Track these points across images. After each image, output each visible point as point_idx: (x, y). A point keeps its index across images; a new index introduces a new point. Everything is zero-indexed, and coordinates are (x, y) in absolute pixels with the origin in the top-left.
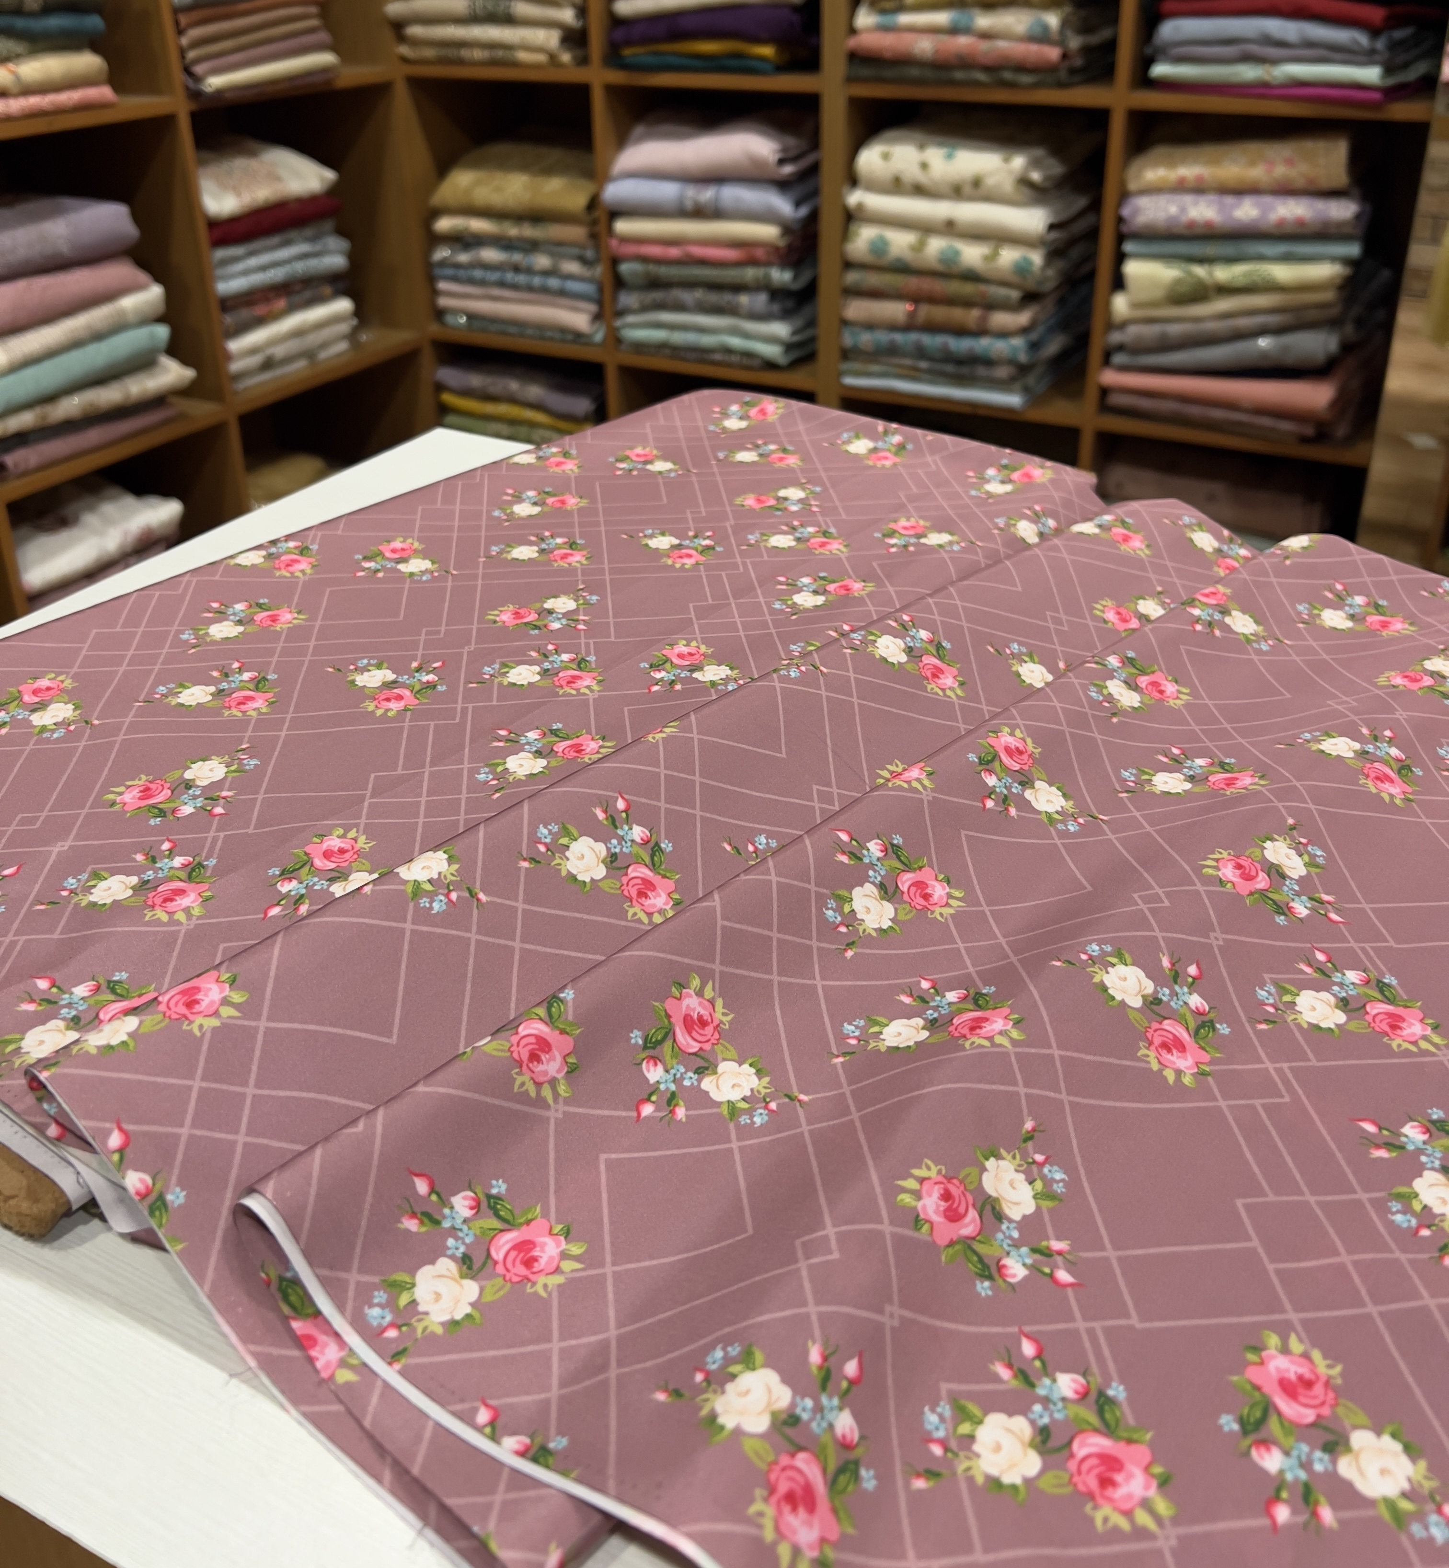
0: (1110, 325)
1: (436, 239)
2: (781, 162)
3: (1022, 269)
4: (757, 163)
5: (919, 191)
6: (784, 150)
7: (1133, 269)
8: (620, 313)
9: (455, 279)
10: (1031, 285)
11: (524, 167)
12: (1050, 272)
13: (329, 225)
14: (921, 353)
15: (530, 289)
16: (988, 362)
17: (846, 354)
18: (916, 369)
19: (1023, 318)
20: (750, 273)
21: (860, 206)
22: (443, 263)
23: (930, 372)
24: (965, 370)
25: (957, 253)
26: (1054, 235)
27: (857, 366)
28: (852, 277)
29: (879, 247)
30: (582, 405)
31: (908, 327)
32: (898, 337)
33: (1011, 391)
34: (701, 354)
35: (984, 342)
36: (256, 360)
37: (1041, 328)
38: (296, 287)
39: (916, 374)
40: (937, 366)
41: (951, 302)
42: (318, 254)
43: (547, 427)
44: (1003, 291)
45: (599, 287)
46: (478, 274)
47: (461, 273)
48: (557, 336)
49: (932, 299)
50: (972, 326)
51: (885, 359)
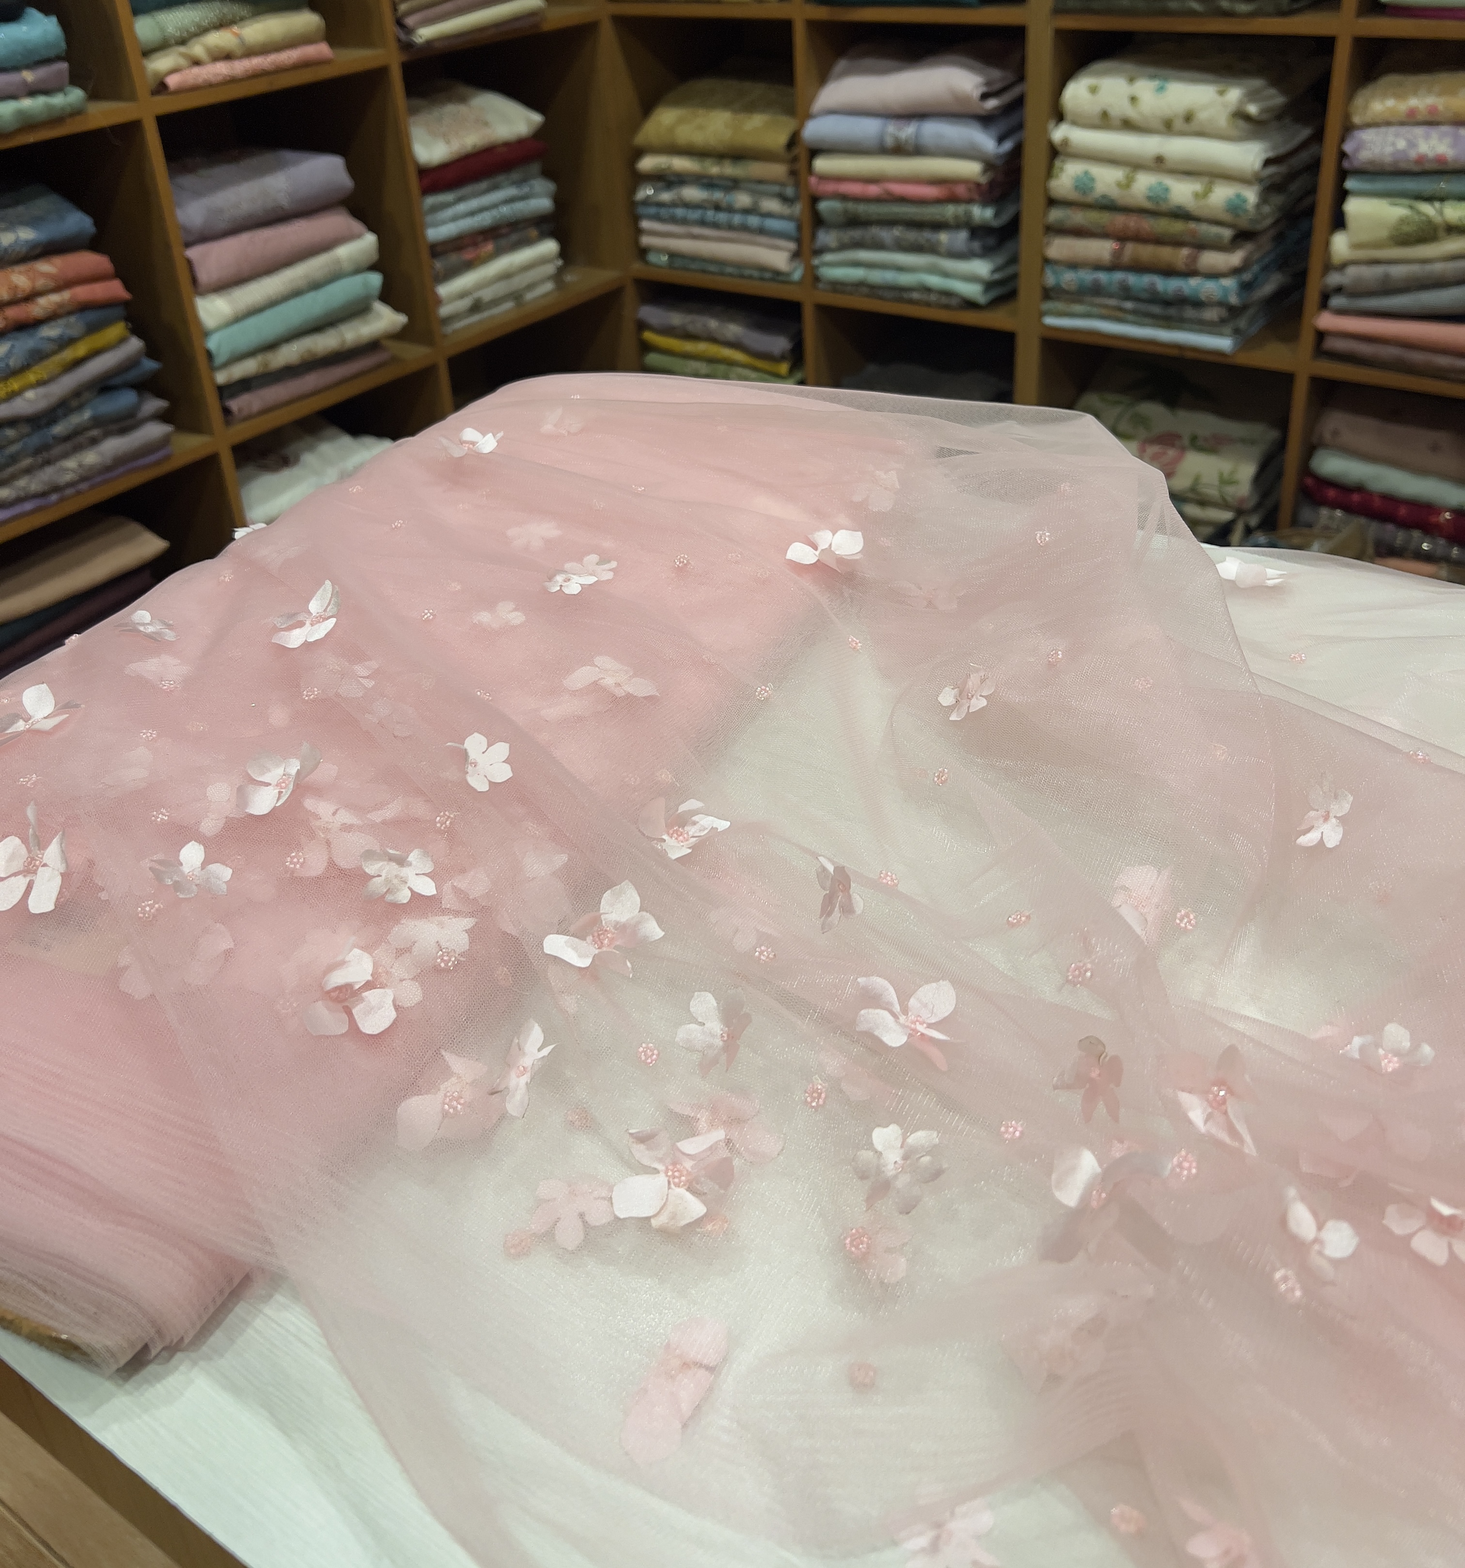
0: (1328, 267)
1: (640, 179)
2: (985, 96)
3: (1235, 207)
4: (961, 99)
5: (1128, 125)
6: (988, 84)
7: (1353, 207)
8: (819, 252)
9: (657, 218)
10: (1244, 223)
11: (726, 104)
12: (1266, 209)
13: (535, 167)
14: (1126, 293)
15: (730, 227)
16: (1198, 304)
17: (1048, 294)
18: (1120, 309)
19: (1235, 258)
20: (950, 211)
21: (1065, 142)
22: (646, 202)
23: (1134, 312)
24: (1172, 311)
25: (1167, 190)
26: (1272, 170)
27: (1059, 306)
28: (1055, 215)
29: (1084, 184)
30: (780, 344)
31: (1113, 267)
32: (1103, 277)
33: (1221, 334)
34: (898, 292)
35: (1194, 282)
36: (466, 303)
37: (1256, 268)
38: (504, 231)
39: (1120, 314)
40: (1143, 307)
41: (1159, 240)
42: (524, 197)
43: (744, 366)
44: (1217, 229)
45: (798, 225)
46: (680, 213)
47: (663, 212)
48: (756, 274)
49: (1139, 238)
50: (1181, 265)
51: (1089, 299)
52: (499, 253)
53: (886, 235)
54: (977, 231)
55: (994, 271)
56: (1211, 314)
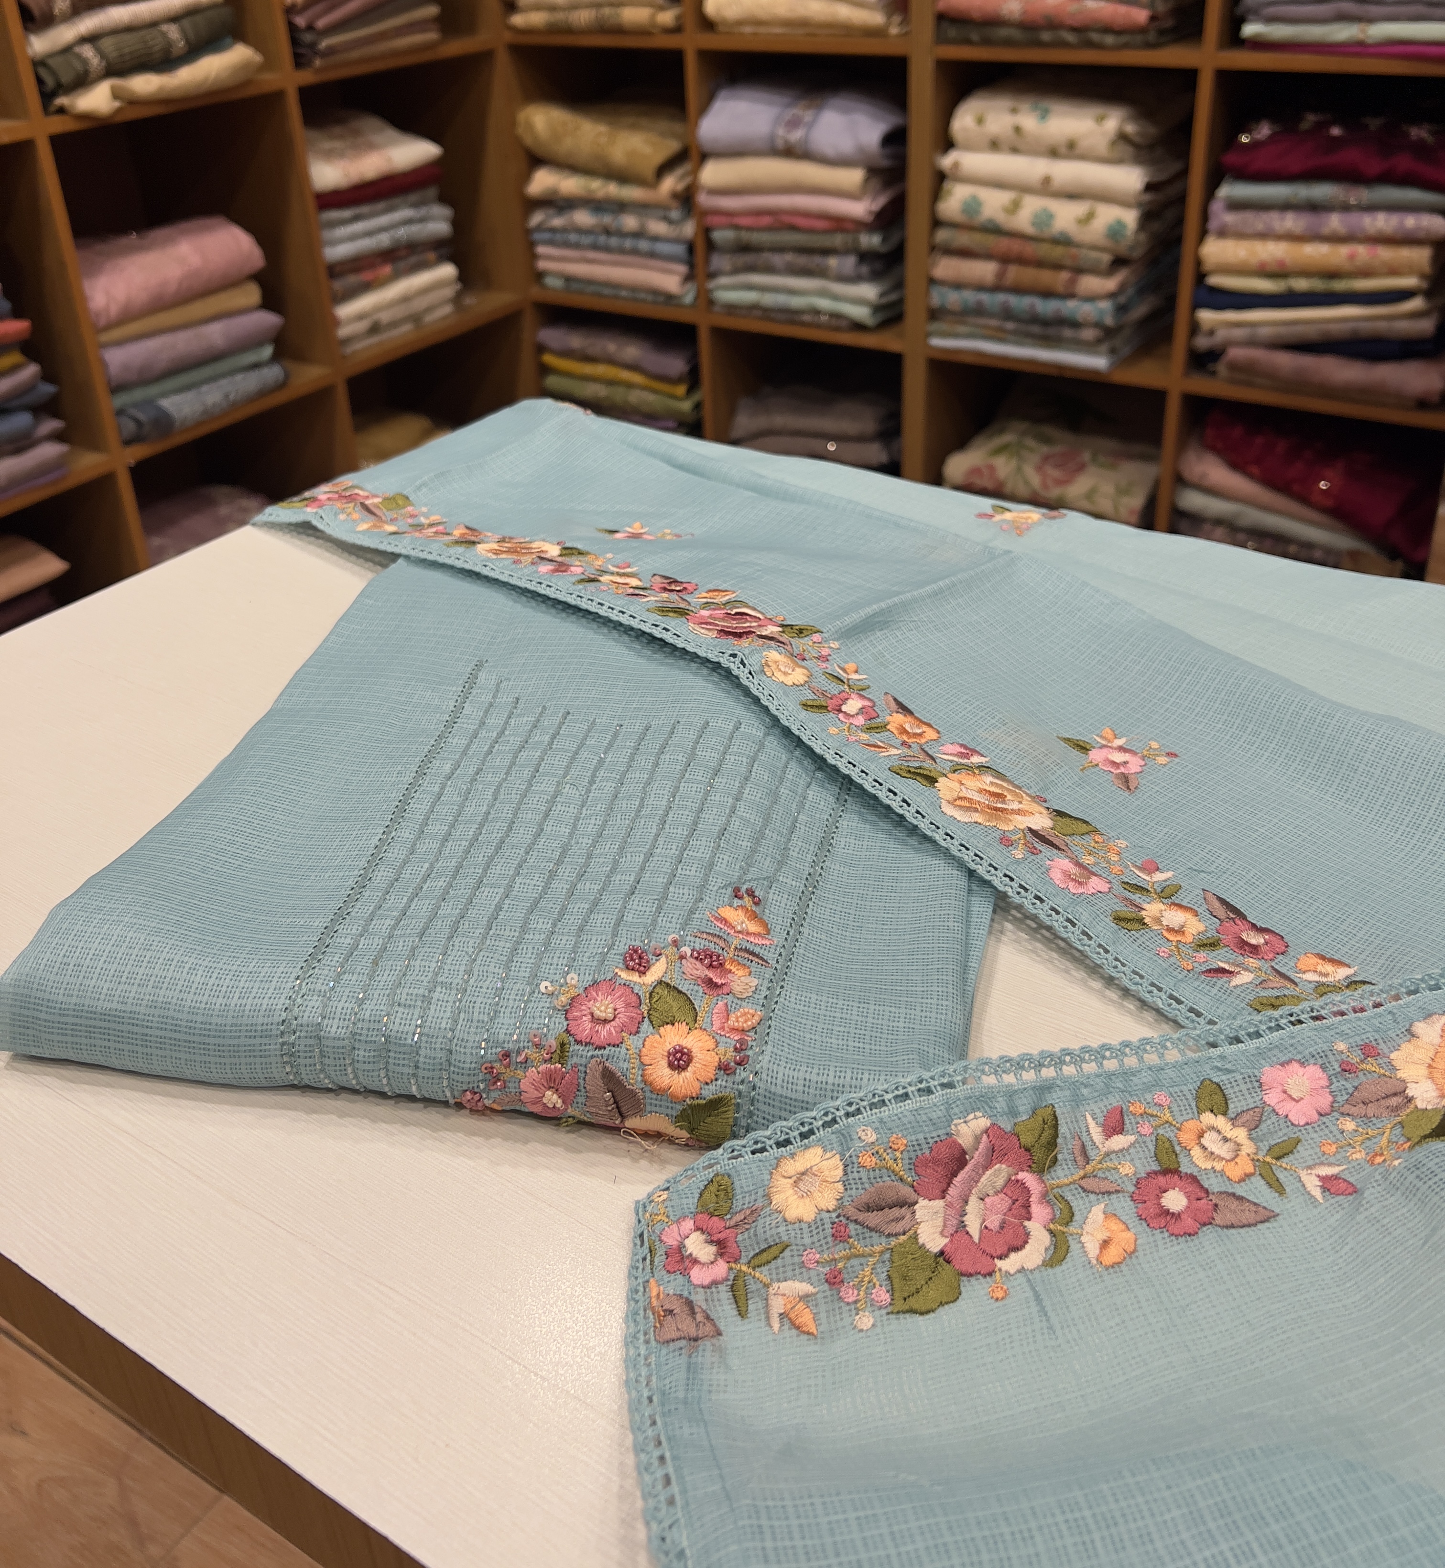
1: (531, 204)
3: (1115, 232)
8: (712, 276)
9: (553, 243)
10: (1122, 249)
12: (1143, 236)
13: (432, 192)
14: (1007, 314)
15: (624, 251)
16: (1075, 324)
17: (935, 314)
18: (1001, 330)
19: (1112, 282)
20: (839, 238)
21: (954, 167)
22: (539, 228)
23: (1015, 333)
24: (1051, 331)
25: (1051, 215)
26: (1150, 196)
27: (944, 327)
28: (942, 236)
29: (972, 207)
30: (676, 364)
31: (996, 288)
32: (985, 298)
33: (1098, 354)
34: (791, 315)
35: (1072, 304)
36: (364, 325)
37: (1131, 291)
38: (401, 253)
39: (1004, 335)
40: (1024, 327)
41: (1040, 264)
42: (422, 220)
43: (644, 388)
44: (1094, 255)
45: (691, 248)
46: (573, 237)
47: (558, 237)
48: (650, 298)
49: (1022, 261)
50: (1060, 288)
51: (972, 320)
52: (396, 276)
53: (778, 260)
54: (864, 256)
55: (882, 295)
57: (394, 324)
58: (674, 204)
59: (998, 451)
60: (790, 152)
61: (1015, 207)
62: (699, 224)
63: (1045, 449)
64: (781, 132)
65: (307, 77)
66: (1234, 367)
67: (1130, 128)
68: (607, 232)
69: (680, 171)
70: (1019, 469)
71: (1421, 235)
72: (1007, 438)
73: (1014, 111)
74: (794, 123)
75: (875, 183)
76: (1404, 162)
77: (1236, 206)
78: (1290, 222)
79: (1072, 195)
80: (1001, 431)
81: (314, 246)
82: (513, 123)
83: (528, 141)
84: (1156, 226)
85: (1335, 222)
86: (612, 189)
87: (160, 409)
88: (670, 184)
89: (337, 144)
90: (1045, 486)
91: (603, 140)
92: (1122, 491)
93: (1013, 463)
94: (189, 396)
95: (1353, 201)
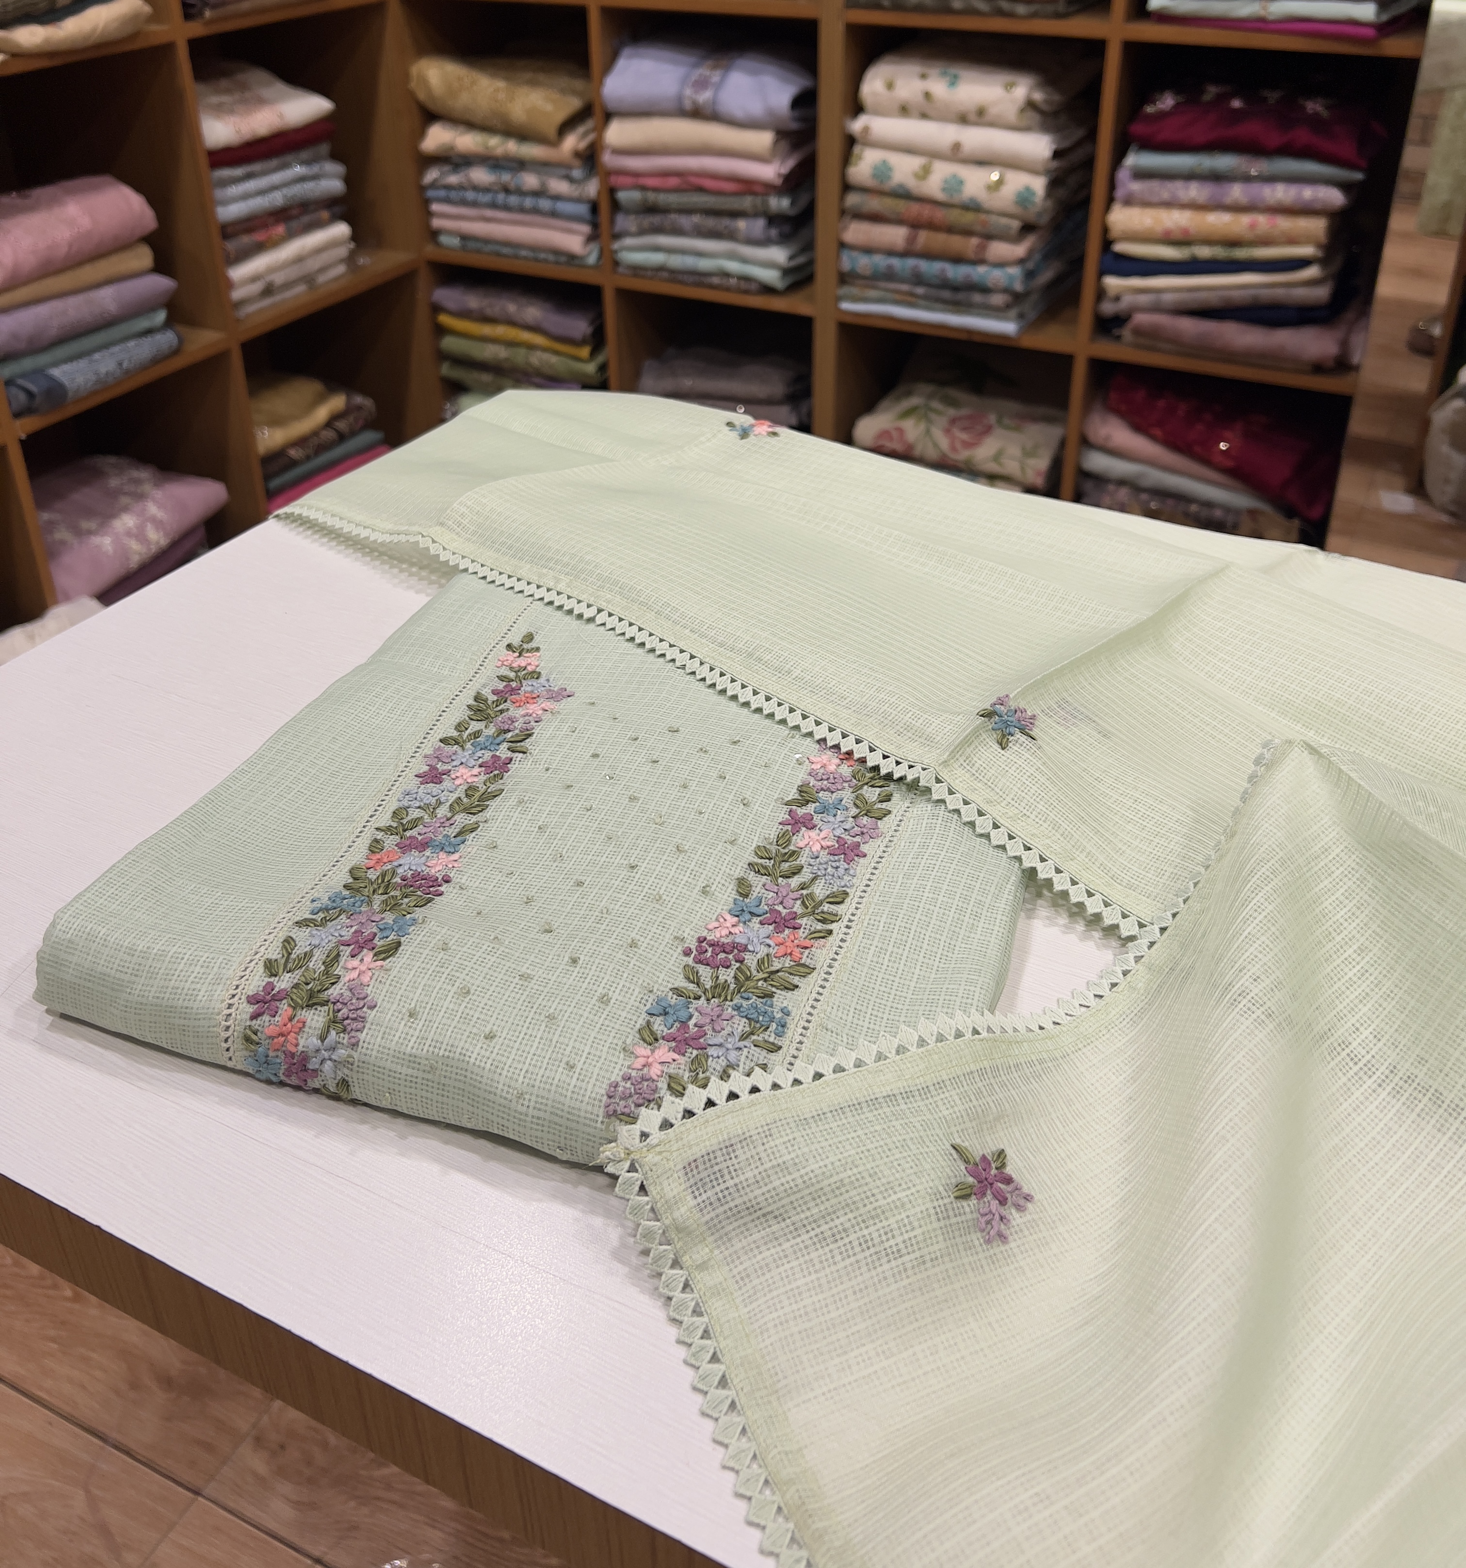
1: (426, 161)
3: (1024, 200)
8: (617, 236)
9: (448, 201)
10: (1031, 216)
12: (1049, 204)
13: (324, 148)
14: (918, 279)
15: (522, 210)
16: (985, 290)
17: (844, 278)
18: (912, 294)
19: (1020, 249)
20: (747, 201)
21: (864, 131)
22: (434, 185)
23: (925, 297)
24: (961, 296)
25: (960, 180)
26: (1058, 162)
27: (854, 290)
28: (851, 200)
29: (882, 172)
30: (579, 326)
31: (905, 254)
32: (896, 262)
33: (1006, 319)
34: (699, 277)
35: (981, 270)
36: (257, 287)
37: (1037, 257)
38: (294, 212)
39: (913, 300)
40: (933, 292)
41: (950, 230)
42: (315, 177)
43: (545, 350)
44: (1004, 221)
45: (594, 208)
46: (470, 195)
47: (453, 194)
48: (551, 257)
49: (932, 226)
50: (971, 254)
51: (883, 284)
52: (291, 235)
53: (686, 221)
54: (773, 219)
55: (791, 258)
56: (998, 299)
57: (288, 285)
58: (577, 162)
59: (907, 414)
60: (697, 113)
61: (925, 173)
62: (602, 183)
63: (952, 412)
64: (688, 92)
65: (196, 29)
66: (1139, 332)
67: (1038, 96)
68: (507, 190)
69: (581, 129)
70: (928, 432)
71: (1318, 206)
72: (915, 401)
73: (923, 76)
74: (702, 84)
75: (784, 145)
76: (1303, 136)
77: (1141, 175)
78: (1194, 191)
79: (983, 162)
80: (908, 394)
81: (206, 206)
82: (407, 76)
83: (422, 96)
84: (1061, 192)
85: (1237, 192)
86: (512, 147)
87: (51, 379)
88: (571, 142)
89: (225, 99)
90: (954, 449)
91: (501, 96)
92: (1028, 453)
93: (922, 426)
94: (82, 364)
95: (1253, 172)
